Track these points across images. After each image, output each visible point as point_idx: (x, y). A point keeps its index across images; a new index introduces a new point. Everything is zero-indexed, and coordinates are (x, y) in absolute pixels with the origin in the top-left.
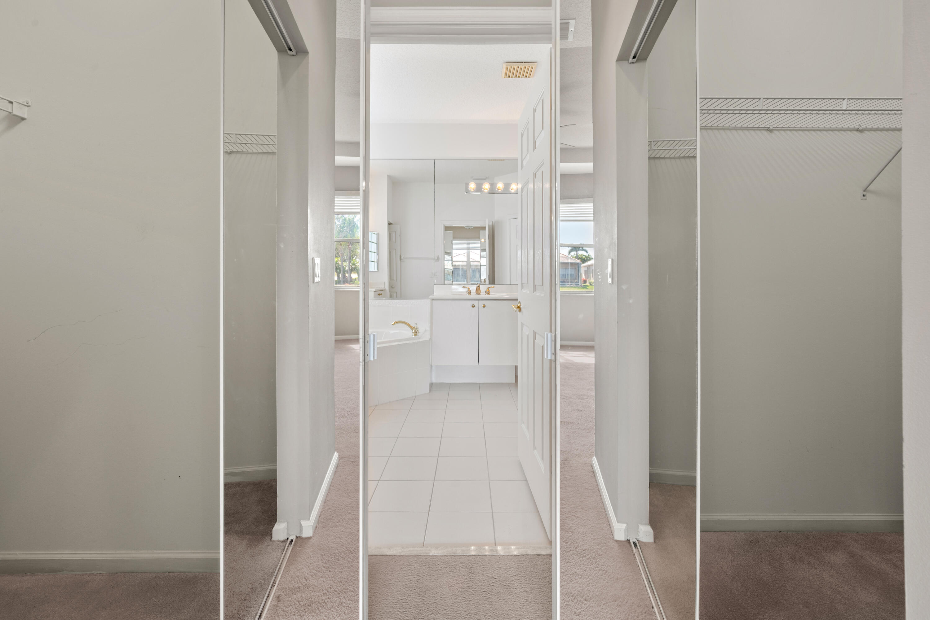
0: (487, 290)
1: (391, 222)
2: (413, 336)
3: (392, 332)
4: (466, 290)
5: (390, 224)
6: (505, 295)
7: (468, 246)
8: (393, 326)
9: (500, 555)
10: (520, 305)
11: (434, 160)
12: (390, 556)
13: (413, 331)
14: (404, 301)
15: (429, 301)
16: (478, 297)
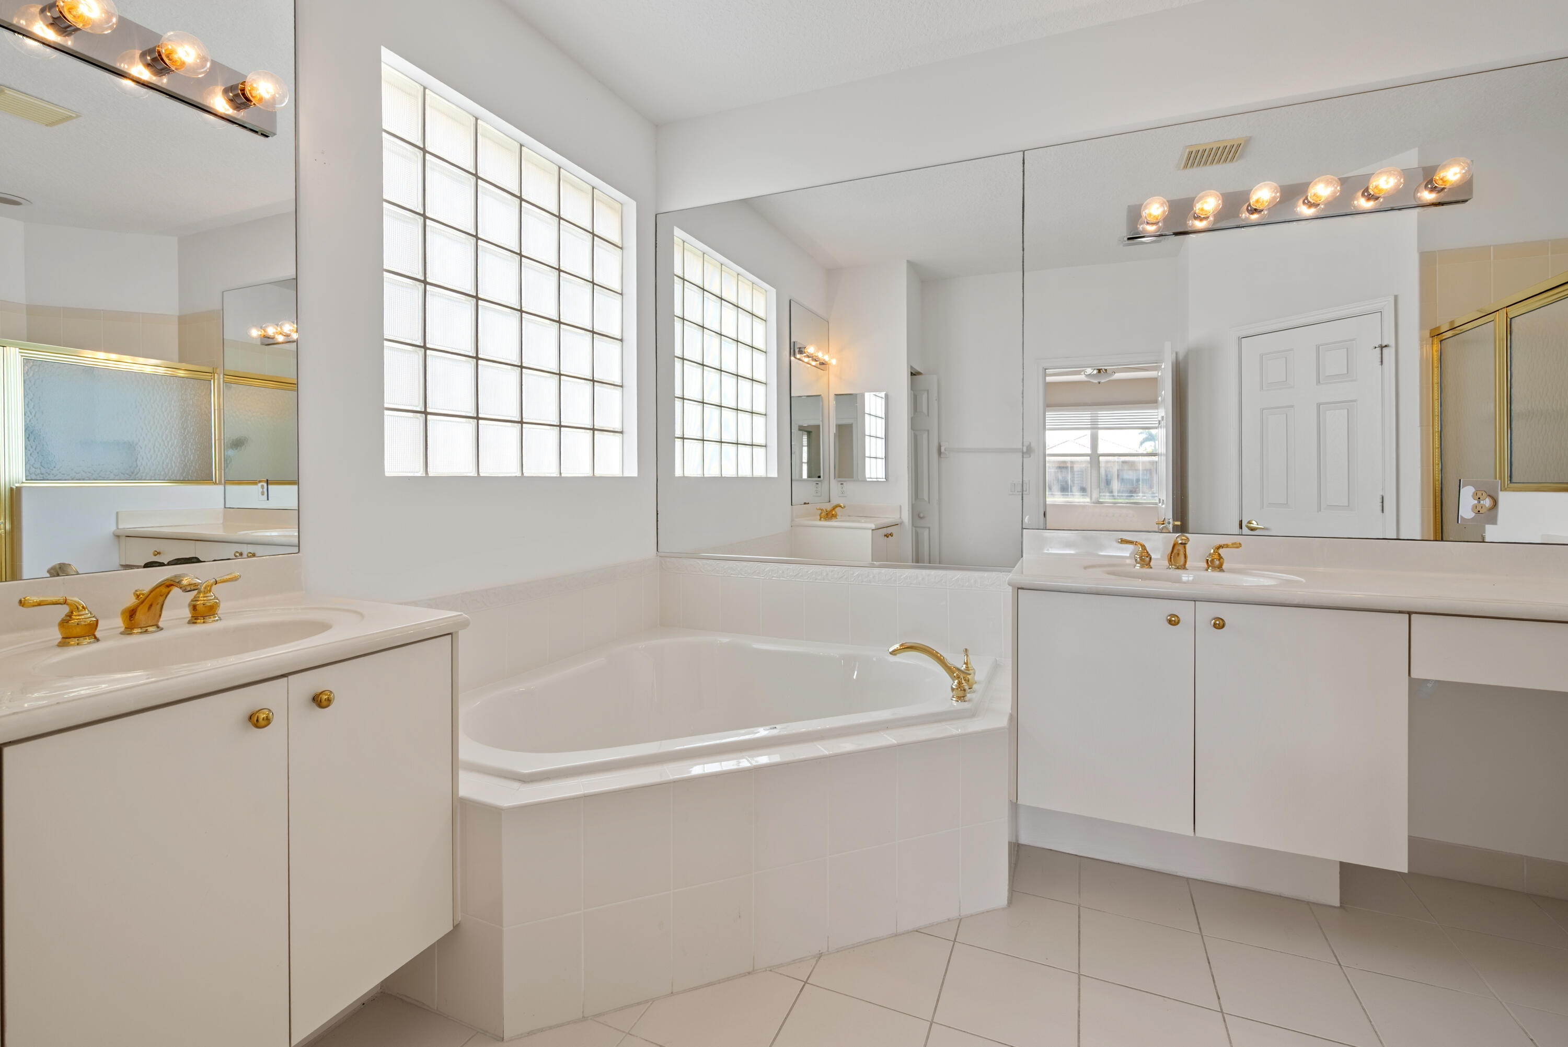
4: (1132, 551)
5: (914, 374)
15: (1008, 590)
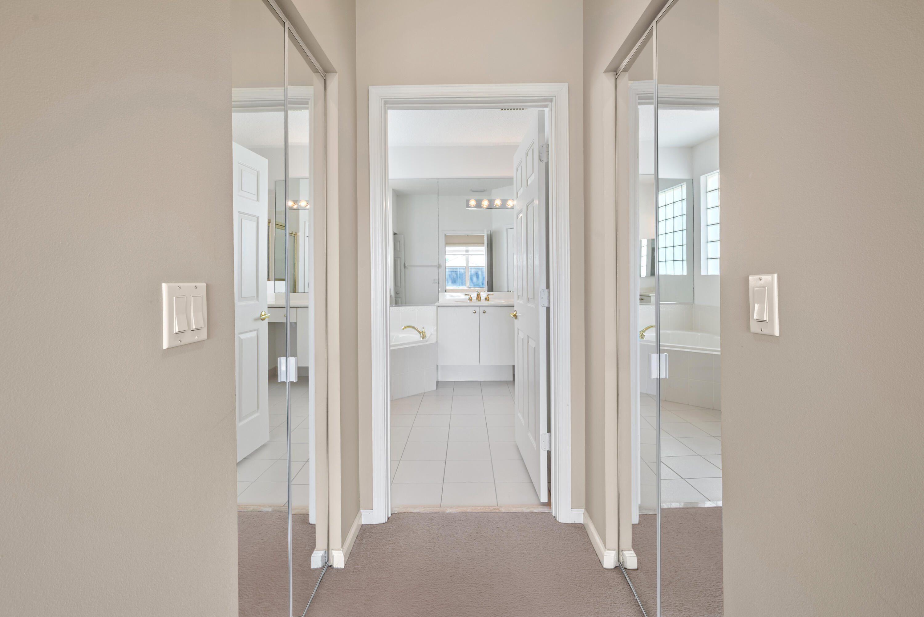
0: (486, 297)
1: (396, 232)
2: (421, 340)
3: (401, 335)
4: (468, 297)
5: (395, 234)
6: (503, 302)
7: (467, 251)
8: (403, 330)
9: (502, 512)
10: (516, 313)
11: (438, 179)
12: (415, 513)
13: (421, 335)
14: (412, 307)
15: (436, 308)
16: (479, 303)
